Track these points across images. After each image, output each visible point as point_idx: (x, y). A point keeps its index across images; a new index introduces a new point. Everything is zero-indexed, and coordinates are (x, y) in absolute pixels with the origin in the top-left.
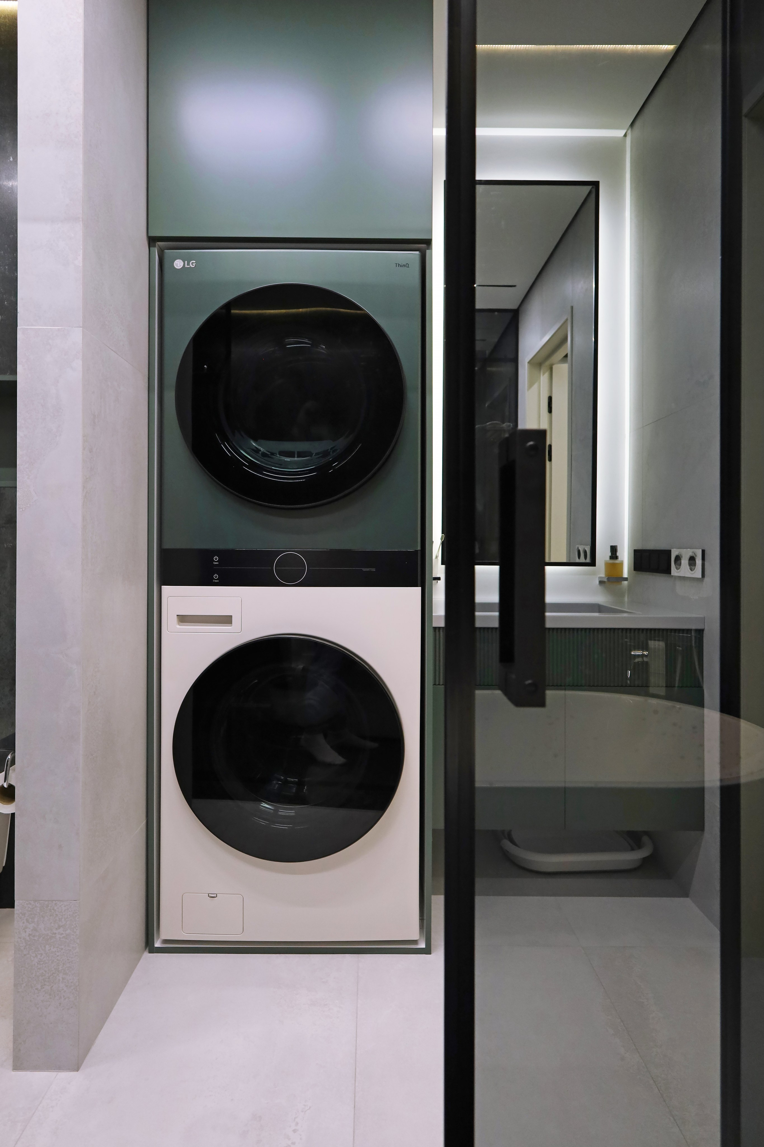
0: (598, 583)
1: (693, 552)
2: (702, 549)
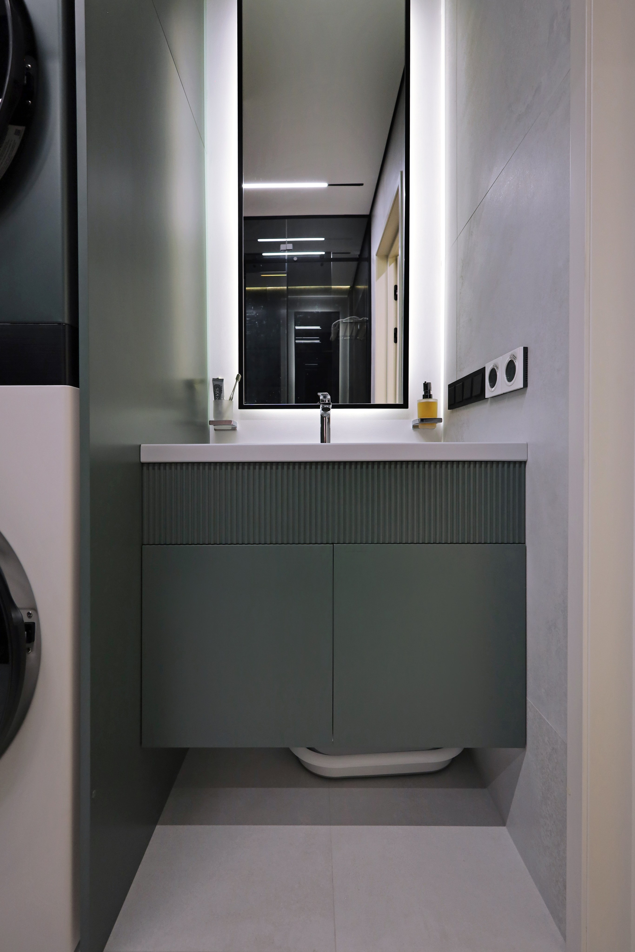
0: (411, 426)
1: (512, 354)
2: (523, 347)
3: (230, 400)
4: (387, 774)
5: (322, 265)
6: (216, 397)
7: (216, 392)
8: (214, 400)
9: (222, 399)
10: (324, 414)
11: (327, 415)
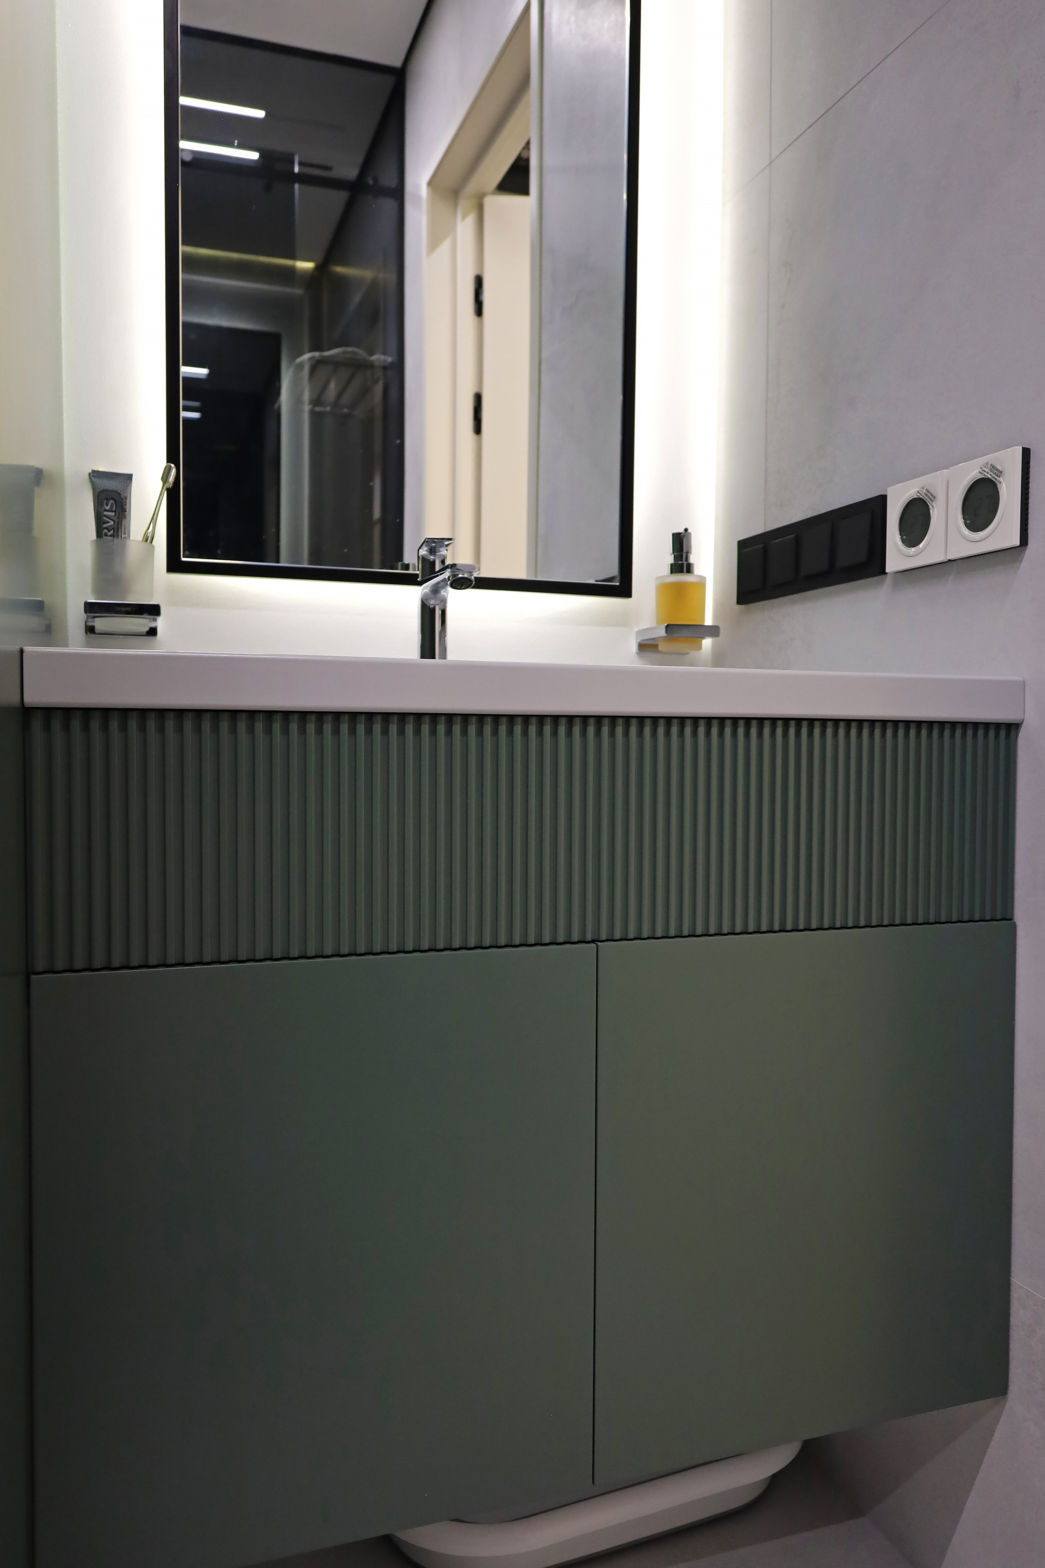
0: (634, 648)
1: (987, 464)
2: (1021, 447)
3: (147, 541)
4: (605, 1550)
5: (268, 188)
6: (106, 531)
7: (106, 513)
8: (94, 537)
9: (123, 536)
10: (432, 599)
11: (440, 601)
